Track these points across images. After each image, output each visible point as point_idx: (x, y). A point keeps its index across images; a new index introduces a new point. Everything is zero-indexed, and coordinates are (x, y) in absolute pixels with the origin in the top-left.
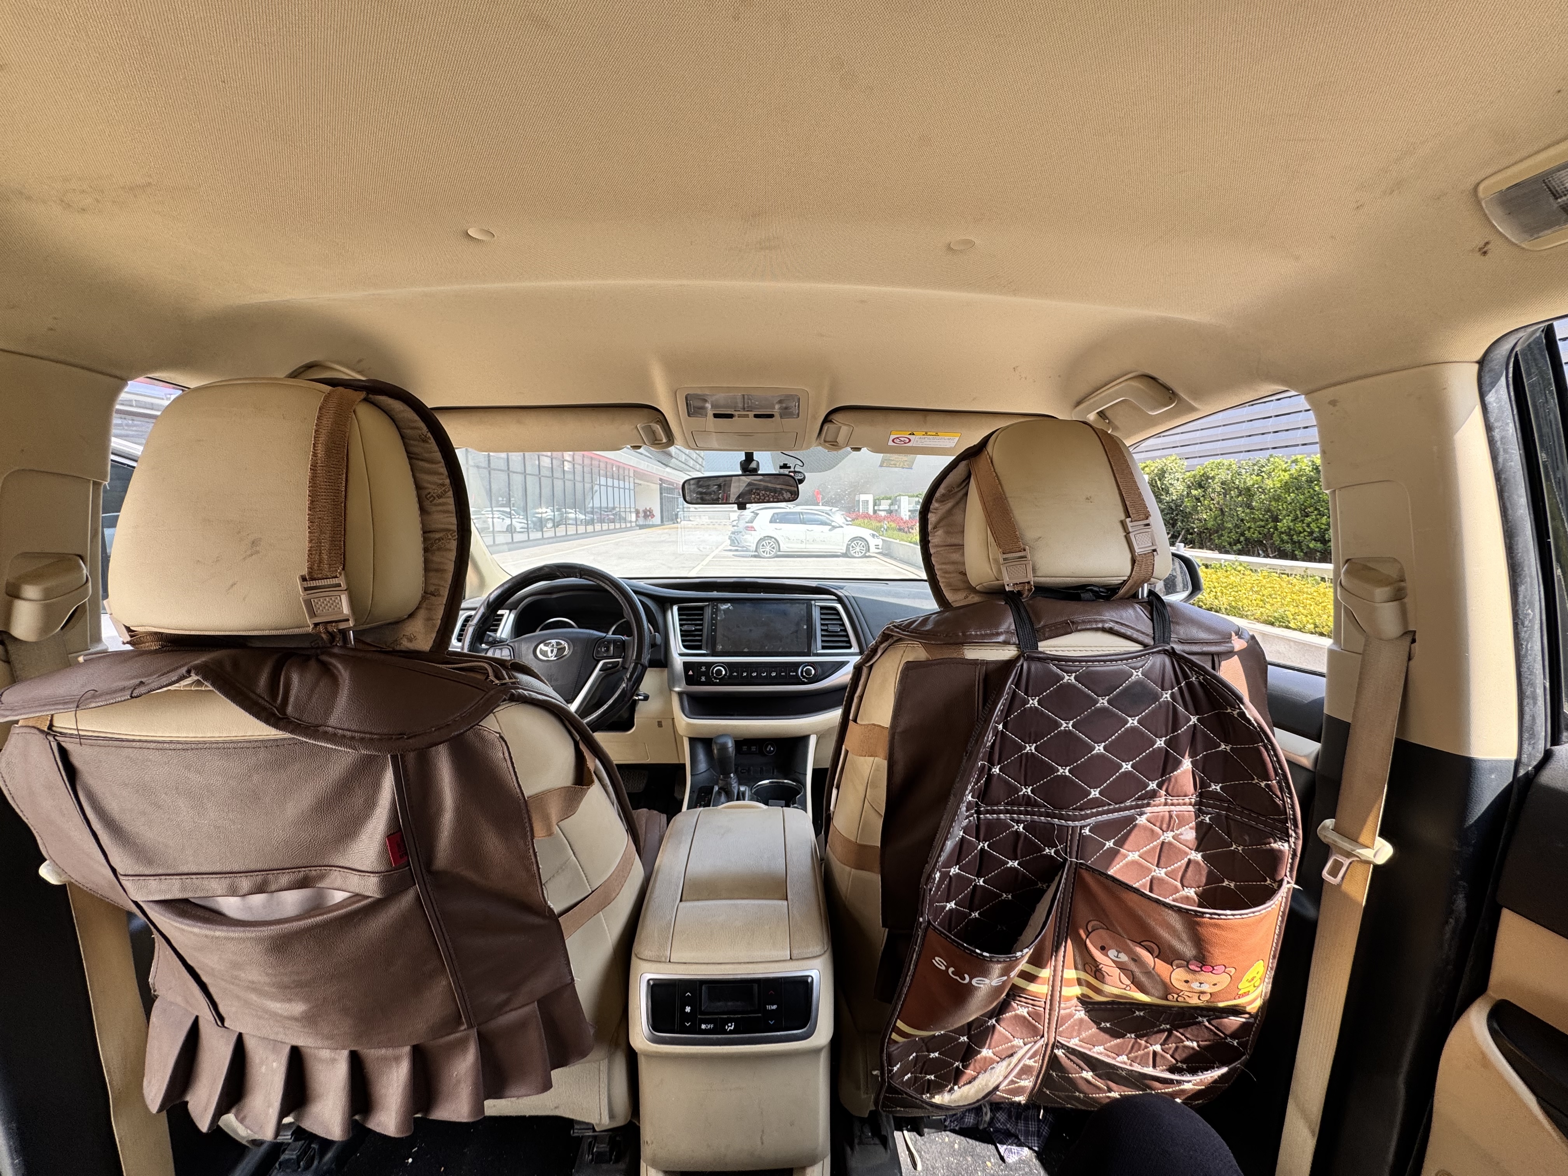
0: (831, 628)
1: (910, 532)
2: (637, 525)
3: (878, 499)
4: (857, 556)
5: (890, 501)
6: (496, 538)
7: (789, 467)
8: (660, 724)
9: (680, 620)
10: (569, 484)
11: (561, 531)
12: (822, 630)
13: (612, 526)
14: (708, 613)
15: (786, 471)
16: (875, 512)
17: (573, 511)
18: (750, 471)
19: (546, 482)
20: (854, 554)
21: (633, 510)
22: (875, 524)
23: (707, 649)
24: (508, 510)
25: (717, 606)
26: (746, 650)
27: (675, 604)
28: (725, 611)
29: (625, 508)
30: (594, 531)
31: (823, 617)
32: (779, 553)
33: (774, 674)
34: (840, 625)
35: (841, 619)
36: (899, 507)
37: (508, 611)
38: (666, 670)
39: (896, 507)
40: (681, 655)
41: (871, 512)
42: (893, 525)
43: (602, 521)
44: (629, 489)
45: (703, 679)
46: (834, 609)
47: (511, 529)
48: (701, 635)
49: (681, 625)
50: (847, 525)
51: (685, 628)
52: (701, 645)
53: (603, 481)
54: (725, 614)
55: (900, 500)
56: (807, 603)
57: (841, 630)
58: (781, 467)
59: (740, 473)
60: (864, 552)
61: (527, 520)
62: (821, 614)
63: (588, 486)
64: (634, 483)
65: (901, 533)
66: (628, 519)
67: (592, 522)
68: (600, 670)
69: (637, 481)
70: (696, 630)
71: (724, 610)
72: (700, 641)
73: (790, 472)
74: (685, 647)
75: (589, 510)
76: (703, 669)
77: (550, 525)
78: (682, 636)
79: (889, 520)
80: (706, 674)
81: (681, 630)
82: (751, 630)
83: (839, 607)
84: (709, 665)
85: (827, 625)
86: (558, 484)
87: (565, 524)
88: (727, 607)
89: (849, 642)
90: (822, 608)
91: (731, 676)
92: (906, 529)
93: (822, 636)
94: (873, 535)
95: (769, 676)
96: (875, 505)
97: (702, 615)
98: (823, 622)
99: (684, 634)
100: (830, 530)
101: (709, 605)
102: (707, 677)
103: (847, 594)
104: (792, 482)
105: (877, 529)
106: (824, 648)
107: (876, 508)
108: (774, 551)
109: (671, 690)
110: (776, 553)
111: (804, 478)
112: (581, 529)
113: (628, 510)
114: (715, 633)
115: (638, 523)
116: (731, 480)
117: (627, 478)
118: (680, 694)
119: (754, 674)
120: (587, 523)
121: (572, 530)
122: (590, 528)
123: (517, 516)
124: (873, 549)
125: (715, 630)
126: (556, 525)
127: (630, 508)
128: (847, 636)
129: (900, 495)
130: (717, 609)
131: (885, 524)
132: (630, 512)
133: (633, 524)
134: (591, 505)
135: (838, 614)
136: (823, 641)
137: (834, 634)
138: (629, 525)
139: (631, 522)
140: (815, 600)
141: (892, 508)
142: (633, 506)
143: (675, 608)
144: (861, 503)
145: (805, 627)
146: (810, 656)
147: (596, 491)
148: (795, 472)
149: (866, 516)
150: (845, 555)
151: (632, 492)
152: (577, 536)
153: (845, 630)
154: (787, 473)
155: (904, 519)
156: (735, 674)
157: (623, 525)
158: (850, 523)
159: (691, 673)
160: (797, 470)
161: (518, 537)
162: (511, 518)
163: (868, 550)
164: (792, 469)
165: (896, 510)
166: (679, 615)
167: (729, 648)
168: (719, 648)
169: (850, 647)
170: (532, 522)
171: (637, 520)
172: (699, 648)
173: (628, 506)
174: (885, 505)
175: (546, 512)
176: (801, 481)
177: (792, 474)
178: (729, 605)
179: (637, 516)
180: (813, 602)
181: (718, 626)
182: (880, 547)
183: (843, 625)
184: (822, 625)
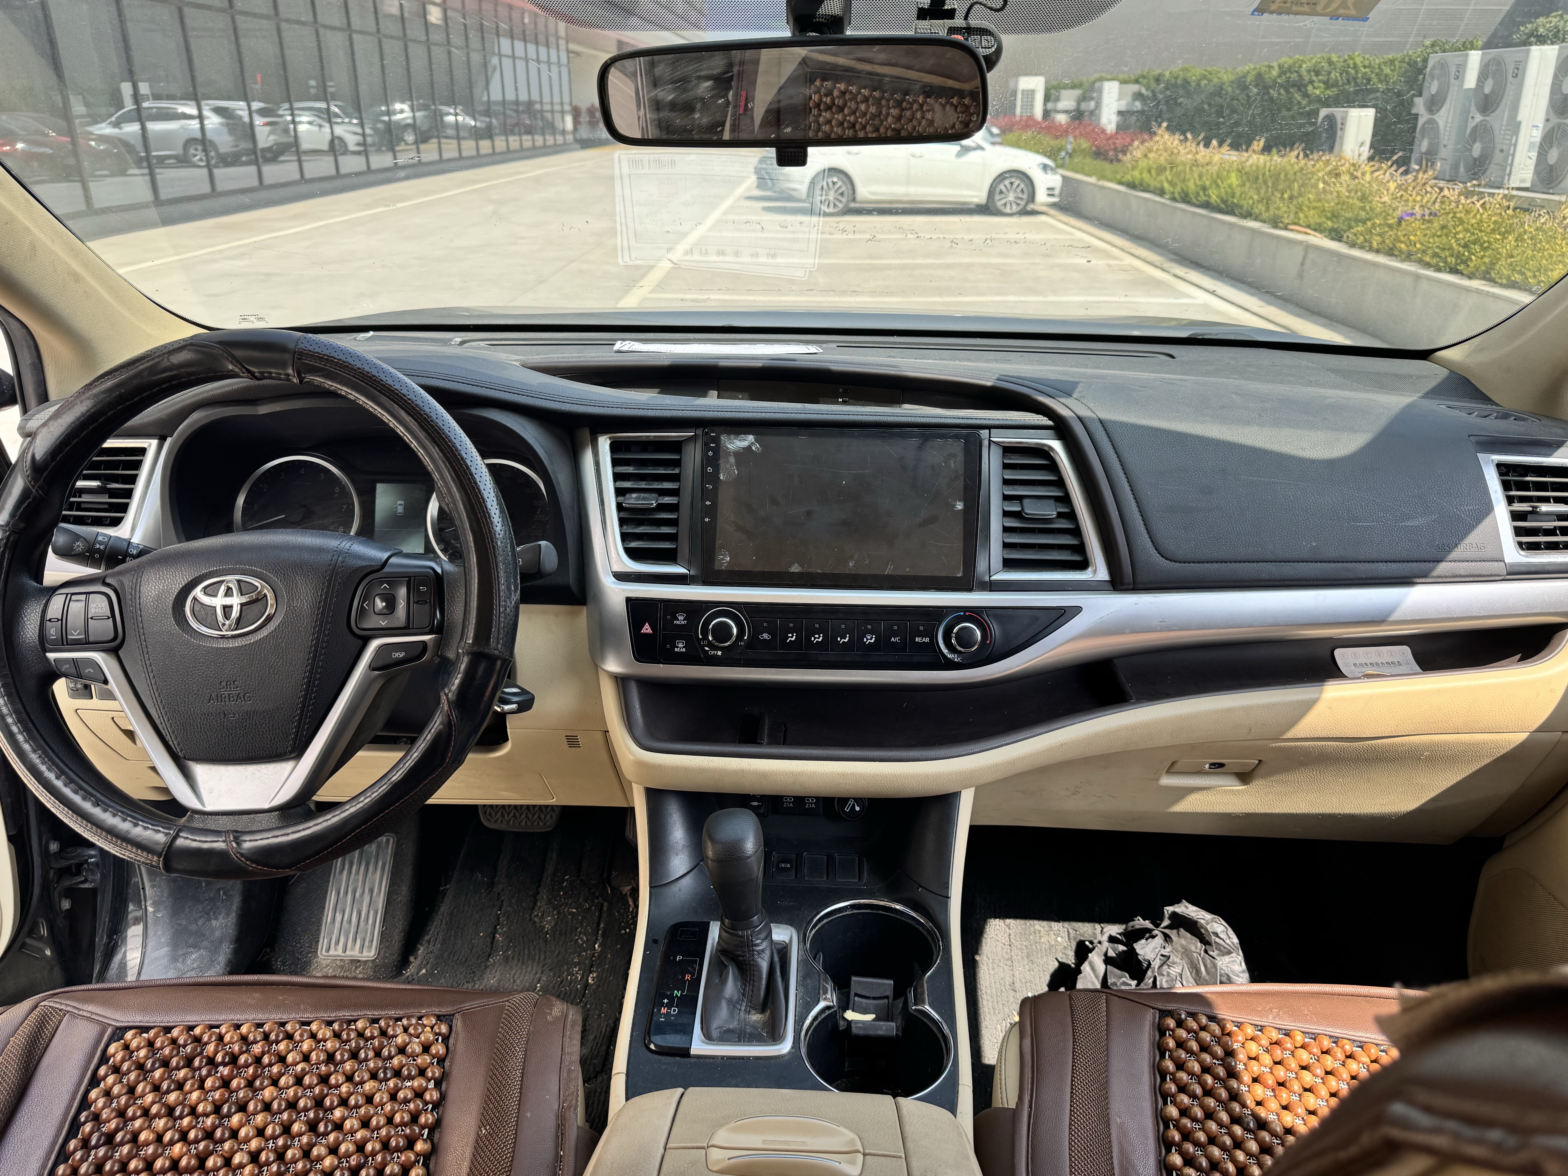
0: (1031, 509)
1: (1119, 161)
2: (576, 141)
3: (1055, 88)
4: (1008, 211)
5: (1077, 92)
6: (305, 165)
7: (950, 14)
8: (572, 741)
9: (617, 477)
10: (438, 54)
11: (429, 152)
12: (1006, 514)
13: (527, 140)
14: (693, 457)
15: (938, 28)
16: (1046, 113)
17: (452, 111)
18: (819, 27)
19: (393, 48)
20: (1002, 209)
21: (567, 108)
22: (1049, 141)
23: (689, 565)
24: (323, 105)
25: (717, 440)
26: (795, 568)
27: (604, 432)
28: (745, 454)
29: (552, 103)
30: (494, 153)
31: (1010, 475)
32: (853, 205)
33: (870, 639)
34: (1057, 499)
35: (1060, 483)
36: (1098, 105)
37: (154, 443)
38: (584, 609)
39: (1092, 104)
40: (622, 577)
41: (1038, 112)
42: (1085, 144)
43: (507, 131)
44: (559, 64)
45: (680, 647)
46: (1044, 453)
47: (336, 147)
48: (674, 523)
49: (619, 492)
50: (993, 144)
51: (632, 500)
52: (675, 550)
53: (505, 43)
54: (738, 465)
55: (1100, 91)
56: (967, 437)
57: (1060, 515)
58: (922, 14)
59: (786, 33)
60: (1023, 203)
61: (363, 127)
62: (1006, 466)
63: (476, 57)
64: (568, 51)
65: (1099, 164)
66: (559, 125)
67: (488, 133)
68: (372, 667)
69: (572, 47)
70: (661, 508)
71: (738, 454)
72: (672, 538)
73: (952, 30)
74: (633, 554)
75: (481, 108)
76: (681, 620)
77: (410, 138)
78: (622, 522)
79: (1077, 132)
80: (687, 633)
81: (620, 507)
82: (809, 514)
83: (1057, 446)
84: (694, 608)
85: (1020, 498)
86: (418, 52)
87: (438, 137)
88: (745, 444)
89: (1081, 548)
90: (1008, 450)
91: (754, 641)
92: (1111, 153)
93: (1006, 530)
94: (1045, 167)
95: (856, 644)
96: (1047, 98)
97: (677, 463)
98: (1011, 491)
99: (627, 516)
100: (959, 155)
101: (694, 439)
102: (692, 642)
103: (1084, 412)
104: (966, 66)
105: (1052, 154)
106: (1009, 564)
107: (1050, 106)
108: (844, 200)
109: (596, 667)
110: (846, 205)
111: (999, 51)
112: (468, 147)
113: (557, 108)
114: (714, 518)
115: (578, 136)
116: (757, 62)
117: (552, 40)
118: (621, 681)
119: (818, 638)
120: (478, 134)
121: (450, 150)
122: (485, 145)
123: (347, 120)
124: (1042, 196)
125: (712, 511)
126: (423, 138)
127: (562, 104)
128: (1077, 532)
129: (1101, 79)
130: (717, 450)
131: (1070, 143)
132: (563, 112)
133: (570, 138)
134: (485, 98)
135: (1053, 466)
136: (1006, 545)
137: (1041, 527)
138: (560, 139)
139: (564, 132)
140: (989, 427)
141: (1084, 106)
142: (566, 99)
143: (604, 443)
144: (1019, 96)
145: (960, 506)
146: (970, 590)
147: (495, 69)
148: (969, 31)
149: (1028, 123)
150: (986, 209)
151: (565, 71)
152: (462, 163)
153: (1072, 516)
154: (943, 33)
155: (1109, 132)
156: (766, 636)
157: (550, 140)
158: (997, 140)
159: (647, 629)
160: (974, 22)
161: (351, 164)
162: (330, 121)
163: (1032, 198)
164: (958, 22)
165: (1092, 113)
166: (615, 463)
167: (749, 562)
168: (724, 560)
169: (1083, 564)
170: (375, 130)
171: (575, 129)
172: (670, 557)
173: (557, 99)
174: (1067, 101)
175: (402, 111)
176: (992, 61)
177: (959, 38)
178: (751, 438)
179: (576, 122)
180: (984, 433)
181: (721, 498)
182: (1057, 192)
183: (1066, 499)
184: (1006, 498)
